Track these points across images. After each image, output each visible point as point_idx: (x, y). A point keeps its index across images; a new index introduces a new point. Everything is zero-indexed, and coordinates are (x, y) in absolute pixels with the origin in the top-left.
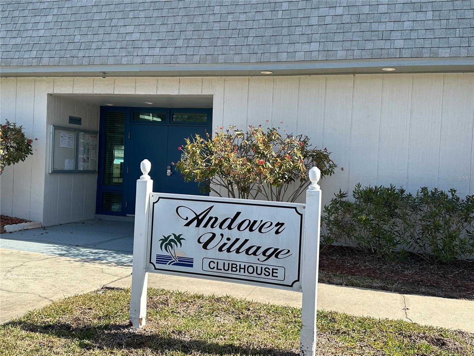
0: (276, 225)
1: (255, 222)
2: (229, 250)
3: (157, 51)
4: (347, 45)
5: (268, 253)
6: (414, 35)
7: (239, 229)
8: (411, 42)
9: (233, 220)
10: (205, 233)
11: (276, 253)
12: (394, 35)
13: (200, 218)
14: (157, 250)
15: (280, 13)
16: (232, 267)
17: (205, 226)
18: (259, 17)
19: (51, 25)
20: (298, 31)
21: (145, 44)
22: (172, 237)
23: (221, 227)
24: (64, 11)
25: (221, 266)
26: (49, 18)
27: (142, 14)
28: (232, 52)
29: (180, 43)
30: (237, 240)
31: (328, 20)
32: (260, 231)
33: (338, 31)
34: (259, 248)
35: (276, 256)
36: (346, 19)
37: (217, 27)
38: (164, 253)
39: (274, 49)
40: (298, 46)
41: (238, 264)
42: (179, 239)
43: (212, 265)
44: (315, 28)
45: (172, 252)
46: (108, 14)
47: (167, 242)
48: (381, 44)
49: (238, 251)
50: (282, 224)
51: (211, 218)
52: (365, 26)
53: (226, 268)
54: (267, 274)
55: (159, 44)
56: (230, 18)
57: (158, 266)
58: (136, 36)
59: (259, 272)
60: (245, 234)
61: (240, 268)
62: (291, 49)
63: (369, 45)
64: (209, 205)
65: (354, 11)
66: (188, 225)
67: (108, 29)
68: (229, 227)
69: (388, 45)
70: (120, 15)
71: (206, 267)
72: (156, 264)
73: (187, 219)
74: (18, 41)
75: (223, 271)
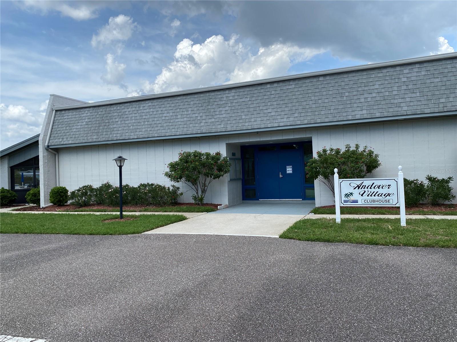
0: (388, 186)
1: (380, 185)
2: (371, 196)
3: (285, 120)
4: (381, 110)
5: (386, 195)
6: (412, 104)
7: (374, 188)
8: (411, 107)
9: (372, 186)
10: (361, 191)
11: (389, 195)
12: (402, 105)
13: (359, 186)
14: (344, 198)
15: (345, 97)
16: (373, 201)
17: (361, 189)
18: (334, 100)
19: (229, 112)
20: (355, 105)
21: (279, 117)
22: (349, 194)
23: (367, 188)
24: (234, 104)
25: (369, 201)
26: (227, 108)
27: (275, 103)
28: (323, 117)
29: (296, 115)
30: (374, 192)
31: (369, 99)
32: (382, 188)
33: (375, 104)
34: (382, 194)
35: (389, 196)
36: (378, 99)
37: (314, 106)
38: (346, 199)
39: (345, 114)
40: (356, 113)
41: (375, 200)
42: (351, 194)
43: (365, 201)
44: (364, 103)
45: (350, 198)
46: (257, 104)
47: (347, 195)
48: (396, 109)
49: (375, 196)
50: (390, 185)
51: (363, 186)
52: (387, 101)
53: (371, 202)
54: (386, 202)
55: (286, 116)
56: (320, 101)
57: (344, 204)
58: (273, 114)
59: (383, 202)
60: (377, 190)
61: (376, 201)
62: (353, 114)
63: (391, 110)
64: (362, 181)
65: (381, 95)
66: (355, 189)
67: (258, 112)
68: (371, 188)
69: (400, 109)
70: (264, 104)
71: (363, 202)
72: (344, 203)
73: (354, 187)
74: (213, 120)
75: (370, 203)
